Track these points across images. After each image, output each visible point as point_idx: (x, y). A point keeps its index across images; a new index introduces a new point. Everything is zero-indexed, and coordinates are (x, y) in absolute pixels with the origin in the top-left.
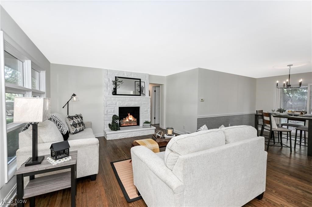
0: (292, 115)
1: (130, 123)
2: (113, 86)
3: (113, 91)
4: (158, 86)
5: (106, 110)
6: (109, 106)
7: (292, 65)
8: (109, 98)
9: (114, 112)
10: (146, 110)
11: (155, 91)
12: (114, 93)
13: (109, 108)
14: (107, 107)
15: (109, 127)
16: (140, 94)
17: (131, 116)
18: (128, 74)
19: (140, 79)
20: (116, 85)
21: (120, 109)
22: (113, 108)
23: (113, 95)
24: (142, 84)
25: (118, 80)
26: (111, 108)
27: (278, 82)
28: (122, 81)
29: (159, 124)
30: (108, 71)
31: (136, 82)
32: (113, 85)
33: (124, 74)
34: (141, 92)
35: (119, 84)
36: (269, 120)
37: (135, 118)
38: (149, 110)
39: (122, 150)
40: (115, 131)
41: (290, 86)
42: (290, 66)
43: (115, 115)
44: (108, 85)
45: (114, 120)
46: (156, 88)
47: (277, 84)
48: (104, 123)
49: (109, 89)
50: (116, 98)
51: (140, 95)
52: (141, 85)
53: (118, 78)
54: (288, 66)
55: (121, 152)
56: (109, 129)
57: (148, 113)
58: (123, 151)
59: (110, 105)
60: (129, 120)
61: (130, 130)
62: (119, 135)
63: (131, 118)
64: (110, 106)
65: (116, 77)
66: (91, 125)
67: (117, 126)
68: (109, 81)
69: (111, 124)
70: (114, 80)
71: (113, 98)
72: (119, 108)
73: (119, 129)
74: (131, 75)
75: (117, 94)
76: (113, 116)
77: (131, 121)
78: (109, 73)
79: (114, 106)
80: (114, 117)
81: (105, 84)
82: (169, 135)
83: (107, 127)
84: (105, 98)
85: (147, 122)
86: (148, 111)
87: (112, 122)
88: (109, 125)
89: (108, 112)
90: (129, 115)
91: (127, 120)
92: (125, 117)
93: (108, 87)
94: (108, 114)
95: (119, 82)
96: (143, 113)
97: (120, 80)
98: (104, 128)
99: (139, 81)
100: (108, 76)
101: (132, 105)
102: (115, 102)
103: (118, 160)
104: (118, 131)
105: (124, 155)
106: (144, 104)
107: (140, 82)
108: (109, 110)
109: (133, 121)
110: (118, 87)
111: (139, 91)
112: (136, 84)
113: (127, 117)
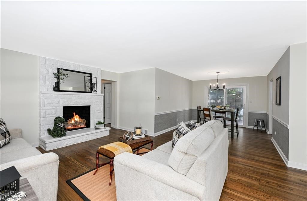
0: (220, 109)
1: (76, 125)
2: (55, 80)
3: (54, 86)
4: (110, 83)
5: (44, 111)
6: (48, 105)
7: (219, 73)
8: (48, 95)
9: (55, 113)
10: (98, 109)
11: (105, 88)
12: (56, 89)
13: (48, 108)
14: (45, 106)
15: (48, 134)
16: (91, 90)
17: (77, 116)
18: (75, 67)
19: (91, 74)
20: (58, 78)
21: (65, 109)
22: (54, 108)
23: (55, 91)
24: (94, 80)
25: (62, 72)
26: (52, 108)
27: (211, 84)
28: (67, 75)
29: (111, 123)
30: (46, 60)
31: (86, 77)
32: (54, 78)
33: (70, 66)
34: (91, 89)
35: (64, 78)
36: (209, 114)
37: (81, 118)
38: (102, 109)
39: (75, 161)
40: (59, 137)
41: (218, 88)
42: (218, 73)
43: (59, 117)
44: (47, 78)
45: (58, 123)
46: (106, 84)
47: (211, 86)
48: (40, 128)
49: (48, 83)
50: (60, 96)
51: (91, 92)
52: (92, 80)
53: (63, 71)
54: (217, 73)
55: (75, 164)
56: (49, 135)
57: (100, 112)
58: (79, 162)
59: (50, 104)
60: (74, 121)
61: (80, 134)
62: (65, 142)
63: (77, 118)
65: (58, 69)
66: (21, 134)
67: (62, 131)
68: (48, 72)
69: (52, 129)
70: (56, 72)
71: (54, 96)
72: (63, 107)
73: (65, 135)
74: (79, 68)
75: (60, 90)
76: (56, 118)
77: (78, 122)
78: (48, 63)
79: (56, 105)
80: (57, 120)
81: (42, 76)
82: (138, 135)
83: (44, 134)
84: (42, 95)
85: (99, 123)
86: (100, 110)
87: (53, 126)
88: (49, 130)
89: (47, 114)
90: (75, 116)
91: (73, 122)
92: (71, 119)
93: (47, 81)
94: (47, 116)
95: (63, 75)
96: (94, 113)
97: (64, 72)
98: (40, 136)
99: (89, 75)
100: (47, 66)
101: (81, 104)
102: (58, 100)
103: (76, 176)
104: (64, 138)
105: (82, 166)
106: (96, 102)
107: (91, 77)
108: (48, 111)
109: (80, 122)
110: (61, 81)
111: (90, 87)
112: (86, 79)
113: (73, 117)
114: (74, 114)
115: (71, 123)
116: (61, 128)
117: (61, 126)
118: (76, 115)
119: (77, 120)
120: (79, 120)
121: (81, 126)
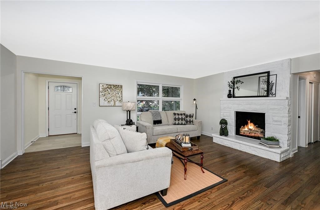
1: (250, 133)
8: (225, 101)
10: (276, 118)
12: (230, 96)
16: (268, 93)
17: (252, 124)
19: (269, 72)
21: (238, 114)
26: (227, 112)
31: (261, 78)
34: (268, 91)
51: (267, 96)
52: (270, 80)
57: (281, 125)
60: (248, 129)
63: (251, 126)
64: (226, 109)
65: (234, 78)
71: (228, 102)
72: (236, 112)
75: (236, 96)
77: (252, 130)
91: (246, 129)
92: (244, 126)
99: (266, 74)
107: (269, 76)
109: (254, 130)
111: (266, 89)
112: (261, 81)
113: (246, 125)
114: (249, 122)
115: (244, 130)
116: (223, 128)
117: (223, 127)
118: (250, 123)
119: (251, 129)
120: (253, 128)
121: (255, 134)
